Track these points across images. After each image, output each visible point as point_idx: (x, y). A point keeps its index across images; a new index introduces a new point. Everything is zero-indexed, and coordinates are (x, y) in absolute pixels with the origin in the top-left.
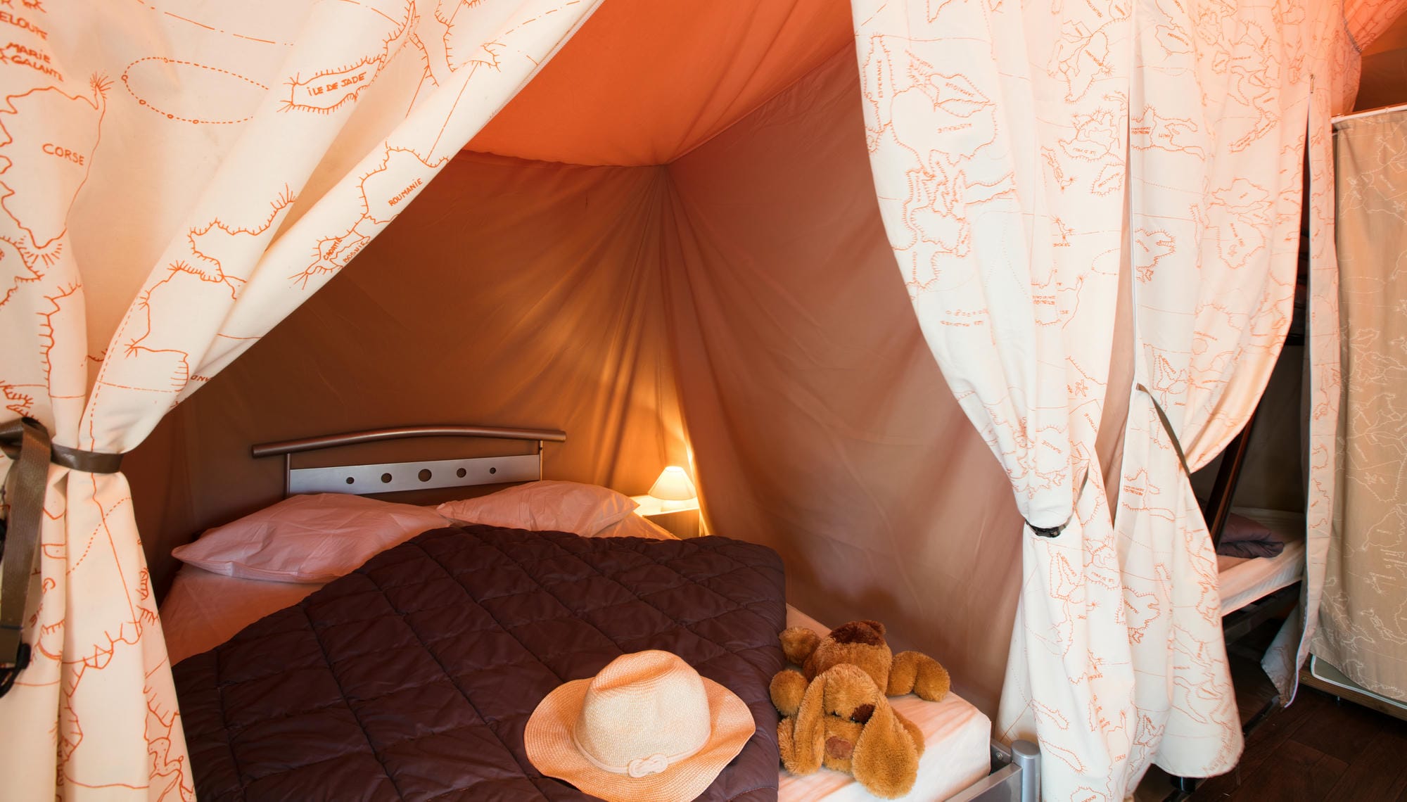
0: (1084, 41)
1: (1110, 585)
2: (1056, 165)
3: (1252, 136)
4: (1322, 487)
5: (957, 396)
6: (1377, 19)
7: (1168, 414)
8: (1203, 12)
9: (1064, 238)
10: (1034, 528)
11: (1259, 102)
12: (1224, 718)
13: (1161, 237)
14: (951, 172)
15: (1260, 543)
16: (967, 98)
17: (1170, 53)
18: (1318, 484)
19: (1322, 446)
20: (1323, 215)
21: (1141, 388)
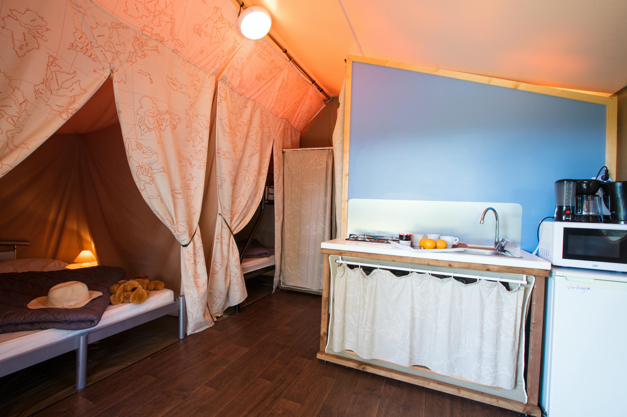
0: (198, 133)
1: (201, 257)
2: (190, 161)
3: (253, 154)
4: (278, 239)
5: (156, 214)
6: (300, 125)
7: (226, 220)
8: (238, 125)
9: (192, 178)
10: (182, 245)
11: (255, 147)
12: (241, 290)
13: (222, 178)
14: (147, 167)
15: (266, 254)
16: (151, 152)
17: (224, 136)
18: (277, 238)
19: (278, 229)
20: (277, 173)
21: (220, 214)
